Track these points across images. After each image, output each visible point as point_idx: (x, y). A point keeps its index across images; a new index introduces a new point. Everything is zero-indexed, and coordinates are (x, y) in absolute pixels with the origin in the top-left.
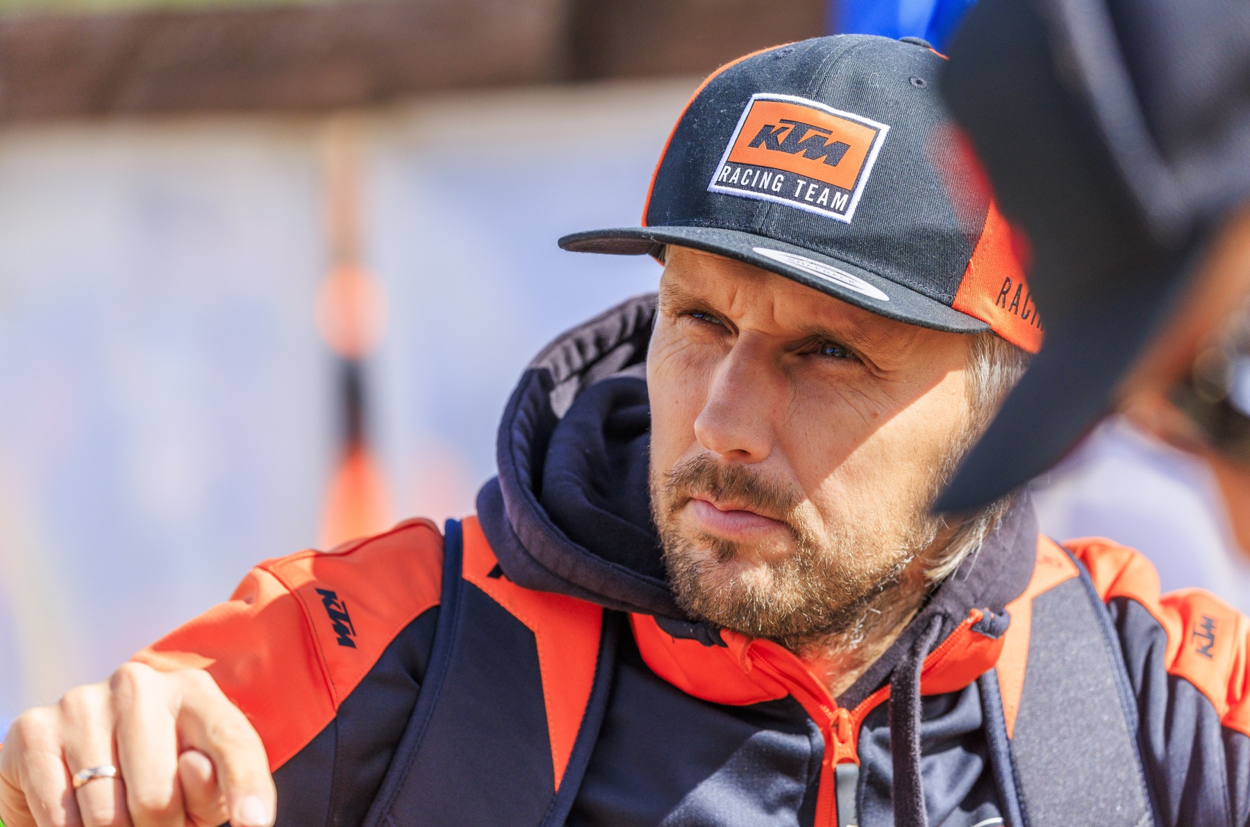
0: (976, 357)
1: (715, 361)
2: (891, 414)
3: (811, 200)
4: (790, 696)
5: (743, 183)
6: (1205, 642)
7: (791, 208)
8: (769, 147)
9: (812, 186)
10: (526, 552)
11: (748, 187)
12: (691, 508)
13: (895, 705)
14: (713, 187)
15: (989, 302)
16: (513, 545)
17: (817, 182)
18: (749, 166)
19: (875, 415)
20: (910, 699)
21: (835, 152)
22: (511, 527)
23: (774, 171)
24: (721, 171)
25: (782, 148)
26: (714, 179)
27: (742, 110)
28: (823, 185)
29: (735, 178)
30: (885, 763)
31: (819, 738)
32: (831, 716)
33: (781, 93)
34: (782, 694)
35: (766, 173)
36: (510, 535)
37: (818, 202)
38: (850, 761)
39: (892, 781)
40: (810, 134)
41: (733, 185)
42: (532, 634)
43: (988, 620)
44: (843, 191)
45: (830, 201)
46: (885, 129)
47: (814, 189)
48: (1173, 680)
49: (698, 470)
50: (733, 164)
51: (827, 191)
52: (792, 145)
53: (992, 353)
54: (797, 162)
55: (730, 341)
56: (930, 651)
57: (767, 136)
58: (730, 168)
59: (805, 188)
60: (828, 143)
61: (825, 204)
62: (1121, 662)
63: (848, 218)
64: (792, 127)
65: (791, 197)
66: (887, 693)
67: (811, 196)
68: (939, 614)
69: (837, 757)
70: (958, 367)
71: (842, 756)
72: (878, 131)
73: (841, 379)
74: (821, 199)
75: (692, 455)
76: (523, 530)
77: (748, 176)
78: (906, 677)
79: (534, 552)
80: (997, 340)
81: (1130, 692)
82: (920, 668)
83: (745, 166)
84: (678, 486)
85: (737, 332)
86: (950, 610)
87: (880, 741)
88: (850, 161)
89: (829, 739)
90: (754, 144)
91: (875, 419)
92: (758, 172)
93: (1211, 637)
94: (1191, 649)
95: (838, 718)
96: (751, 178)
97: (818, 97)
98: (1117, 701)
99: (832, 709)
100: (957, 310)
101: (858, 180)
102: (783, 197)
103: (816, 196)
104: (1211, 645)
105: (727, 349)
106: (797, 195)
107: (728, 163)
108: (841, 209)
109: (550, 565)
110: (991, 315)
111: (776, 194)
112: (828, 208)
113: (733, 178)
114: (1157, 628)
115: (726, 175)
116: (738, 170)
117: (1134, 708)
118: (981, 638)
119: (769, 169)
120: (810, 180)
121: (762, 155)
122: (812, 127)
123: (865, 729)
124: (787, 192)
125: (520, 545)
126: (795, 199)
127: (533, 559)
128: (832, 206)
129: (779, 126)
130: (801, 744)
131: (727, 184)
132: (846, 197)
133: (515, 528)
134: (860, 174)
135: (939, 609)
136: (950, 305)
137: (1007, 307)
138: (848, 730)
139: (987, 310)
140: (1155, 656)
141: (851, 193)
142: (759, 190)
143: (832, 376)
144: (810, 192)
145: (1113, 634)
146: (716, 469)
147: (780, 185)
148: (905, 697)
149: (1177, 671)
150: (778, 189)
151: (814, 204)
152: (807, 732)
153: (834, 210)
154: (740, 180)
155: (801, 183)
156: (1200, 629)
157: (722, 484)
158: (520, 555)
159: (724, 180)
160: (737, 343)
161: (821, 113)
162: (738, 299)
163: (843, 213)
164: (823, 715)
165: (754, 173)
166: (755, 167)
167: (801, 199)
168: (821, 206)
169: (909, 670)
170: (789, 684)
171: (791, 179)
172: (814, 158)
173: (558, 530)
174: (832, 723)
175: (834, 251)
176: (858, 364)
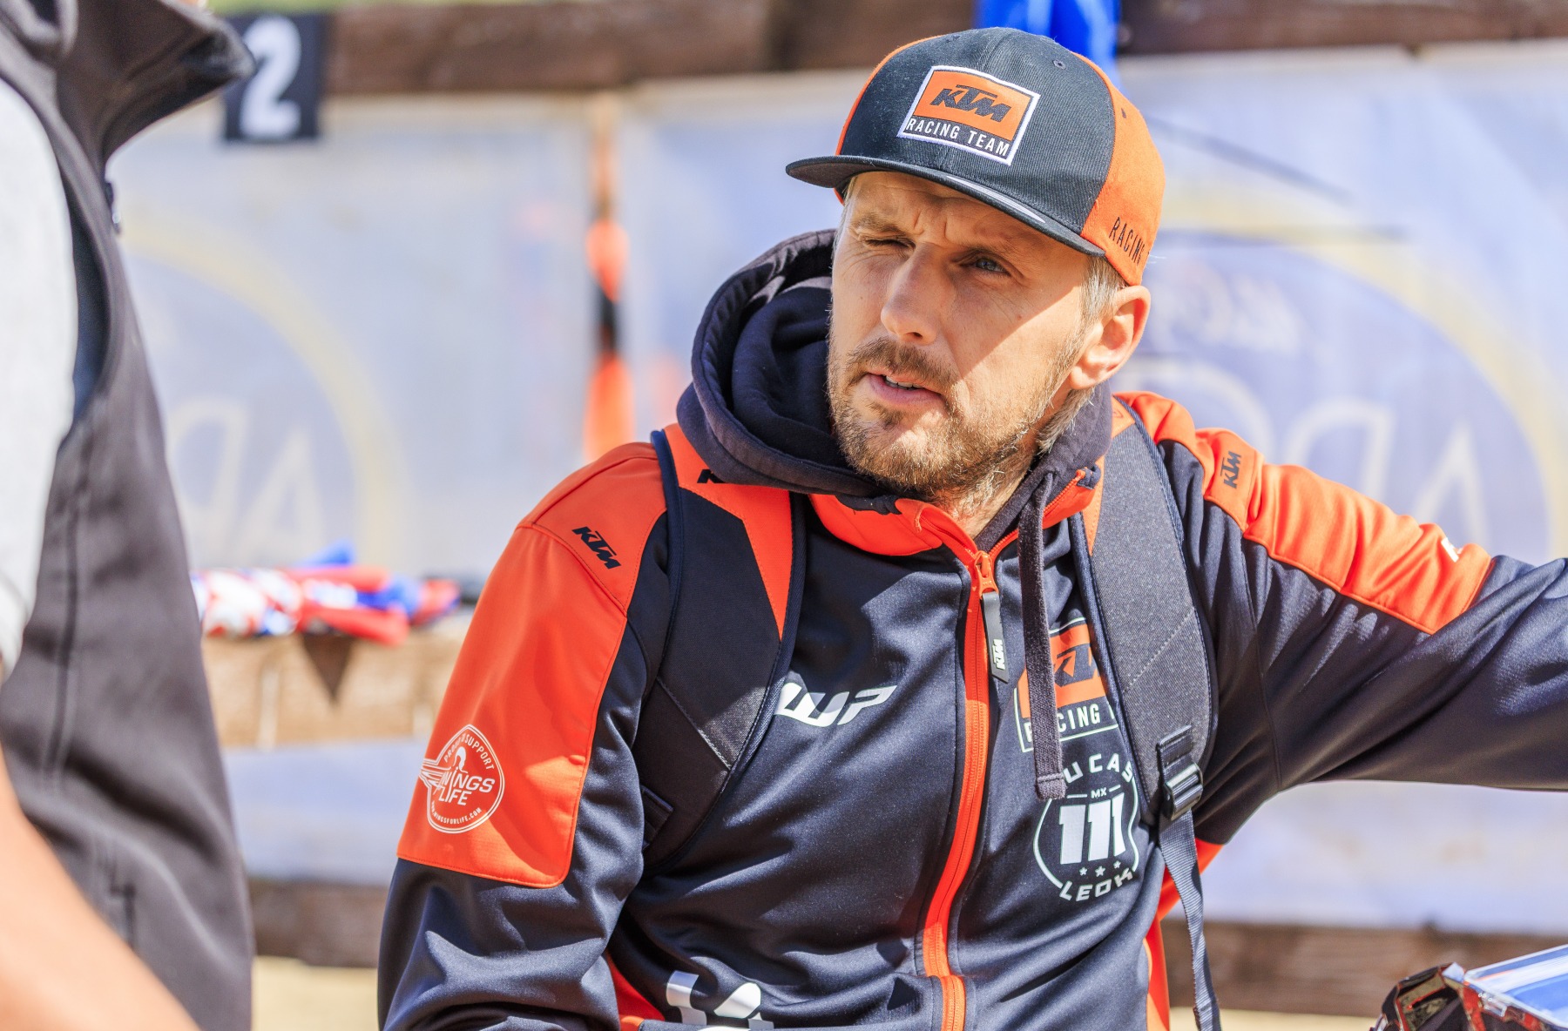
0: (1091, 277)
1: (894, 267)
2: (1030, 317)
3: (981, 146)
4: (943, 545)
5: (926, 131)
6: (1231, 475)
7: (964, 152)
8: (948, 105)
9: (981, 136)
10: (732, 457)
11: (931, 135)
12: (865, 383)
13: (1023, 545)
14: (901, 134)
15: (1105, 234)
16: (719, 453)
17: (985, 133)
18: (933, 119)
19: (1020, 317)
20: (1036, 540)
21: (1000, 112)
22: (716, 438)
23: (952, 123)
24: (908, 122)
25: (958, 106)
26: (903, 127)
27: (924, 78)
28: (990, 136)
29: (920, 128)
30: (1015, 588)
31: (967, 575)
32: (974, 556)
33: (956, 65)
34: (939, 543)
35: (945, 125)
36: (716, 445)
37: (986, 148)
38: (991, 590)
39: (1021, 602)
40: (980, 96)
41: (918, 133)
42: (741, 521)
43: (1089, 476)
44: (1006, 141)
45: (995, 149)
46: (1037, 97)
47: (983, 138)
48: (1208, 505)
49: (879, 349)
50: (918, 118)
51: (993, 140)
52: (966, 104)
53: (1101, 273)
54: (970, 117)
55: (908, 252)
56: (1047, 504)
57: (945, 97)
58: (915, 121)
59: (976, 138)
60: (994, 104)
61: (991, 150)
62: (1171, 493)
63: (1009, 161)
64: (966, 91)
65: (964, 143)
66: (1016, 534)
67: (981, 143)
68: (1051, 472)
69: (982, 589)
70: (1078, 284)
71: (985, 587)
72: (1031, 97)
73: (995, 288)
74: (988, 146)
75: (873, 338)
76: (729, 441)
77: (930, 127)
78: (1031, 523)
79: (739, 457)
80: (1105, 265)
81: (1178, 515)
82: (1042, 515)
83: (927, 119)
84: (860, 363)
85: (913, 246)
86: (1058, 469)
87: (1009, 571)
88: (1011, 118)
89: (974, 574)
90: (936, 102)
91: (1020, 319)
92: (939, 124)
93: (1236, 470)
94: (1220, 480)
95: (981, 558)
96: (933, 128)
97: (986, 70)
98: (1168, 522)
99: (974, 552)
100: (1084, 238)
101: (1016, 133)
102: (958, 143)
103: (984, 144)
104: (1236, 477)
105: (905, 258)
106: (969, 142)
107: (913, 116)
108: (1004, 154)
109: (754, 467)
110: (1107, 245)
111: (953, 140)
112: (993, 153)
113: (918, 127)
114: (1196, 465)
115: (912, 125)
116: (922, 122)
117: (1181, 528)
118: (1084, 490)
119: (948, 122)
120: (980, 131)
121: (943, 111)
122: (981, 91)
123: (1000, 562)
124: (962, 140)
125: (726, 452)
126: (969, 145)
127: (738, 462)
128: (997, 152)
129: (955, 90)
130: (953, 580)
131: (913, 132)
132: (1007, 146)
133: (720, 440)
134: (1018, 129)
135: (1051, 469)
136: (1079, 234)
137: (1116, 240)
138: (988, 567)
139: (1104, 241)
140: (1195, 485)
141: (1011, 143)
142: (939, 137)
143: (987, 286)
144: (980, 140)
145: (1164, 471)
146: (894, 349)
147: (956, 134)
148: (1031, 539)
149: (1209, 498)
150: (955, 137)
151: (983, 150)
152: (957, 570)
153: (998, 155)
154: (924, 129)
155: (973, 133)
156: (1227, 464)
157: (898, 360)
158: (727, 459)
159: (911, 129)
160: (913, 255)
161: (989, 82)
162: (920, 220)
163: (1005, 157)
164: (970, 557)
165: (936, 125)
166: (936, 121)
167: (973, 145)
168: (988, 151)
169: (1033, 519)
170: (943, 535)
171: (965, 130)
172: (983, 115)
173: (756, 438)
174: (976, 562)
175: (997, 186)
176: (1006, 277)
